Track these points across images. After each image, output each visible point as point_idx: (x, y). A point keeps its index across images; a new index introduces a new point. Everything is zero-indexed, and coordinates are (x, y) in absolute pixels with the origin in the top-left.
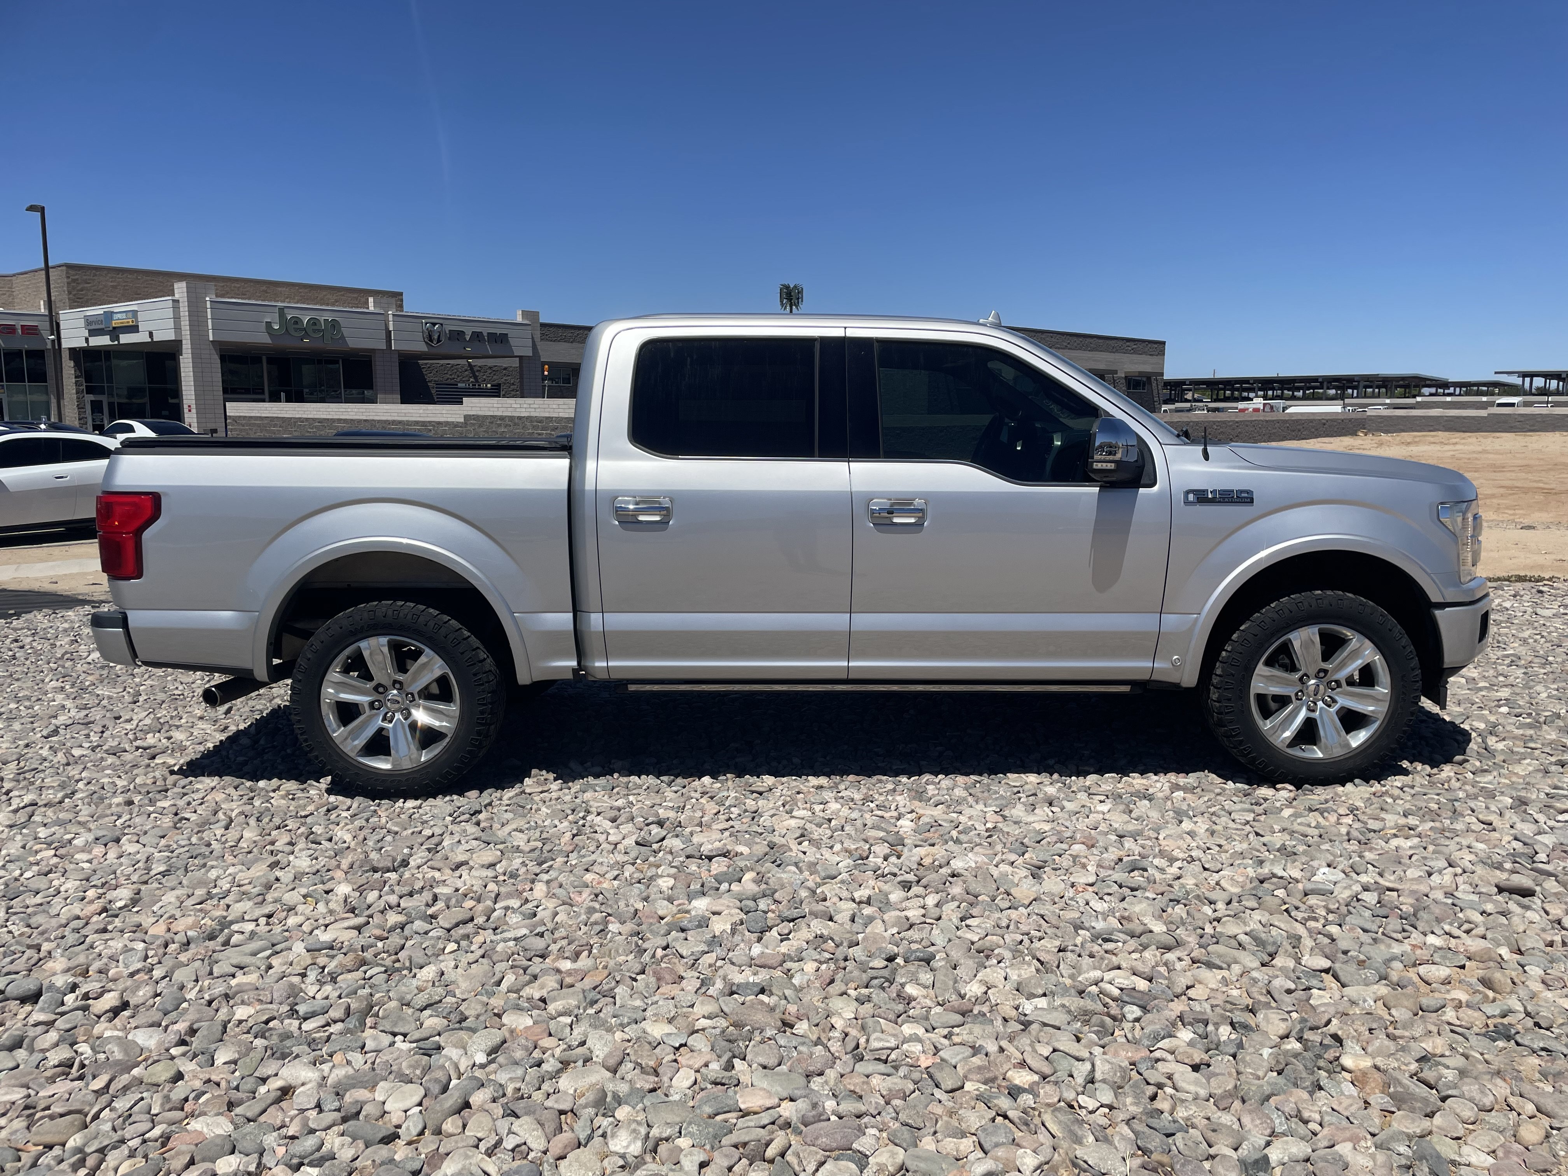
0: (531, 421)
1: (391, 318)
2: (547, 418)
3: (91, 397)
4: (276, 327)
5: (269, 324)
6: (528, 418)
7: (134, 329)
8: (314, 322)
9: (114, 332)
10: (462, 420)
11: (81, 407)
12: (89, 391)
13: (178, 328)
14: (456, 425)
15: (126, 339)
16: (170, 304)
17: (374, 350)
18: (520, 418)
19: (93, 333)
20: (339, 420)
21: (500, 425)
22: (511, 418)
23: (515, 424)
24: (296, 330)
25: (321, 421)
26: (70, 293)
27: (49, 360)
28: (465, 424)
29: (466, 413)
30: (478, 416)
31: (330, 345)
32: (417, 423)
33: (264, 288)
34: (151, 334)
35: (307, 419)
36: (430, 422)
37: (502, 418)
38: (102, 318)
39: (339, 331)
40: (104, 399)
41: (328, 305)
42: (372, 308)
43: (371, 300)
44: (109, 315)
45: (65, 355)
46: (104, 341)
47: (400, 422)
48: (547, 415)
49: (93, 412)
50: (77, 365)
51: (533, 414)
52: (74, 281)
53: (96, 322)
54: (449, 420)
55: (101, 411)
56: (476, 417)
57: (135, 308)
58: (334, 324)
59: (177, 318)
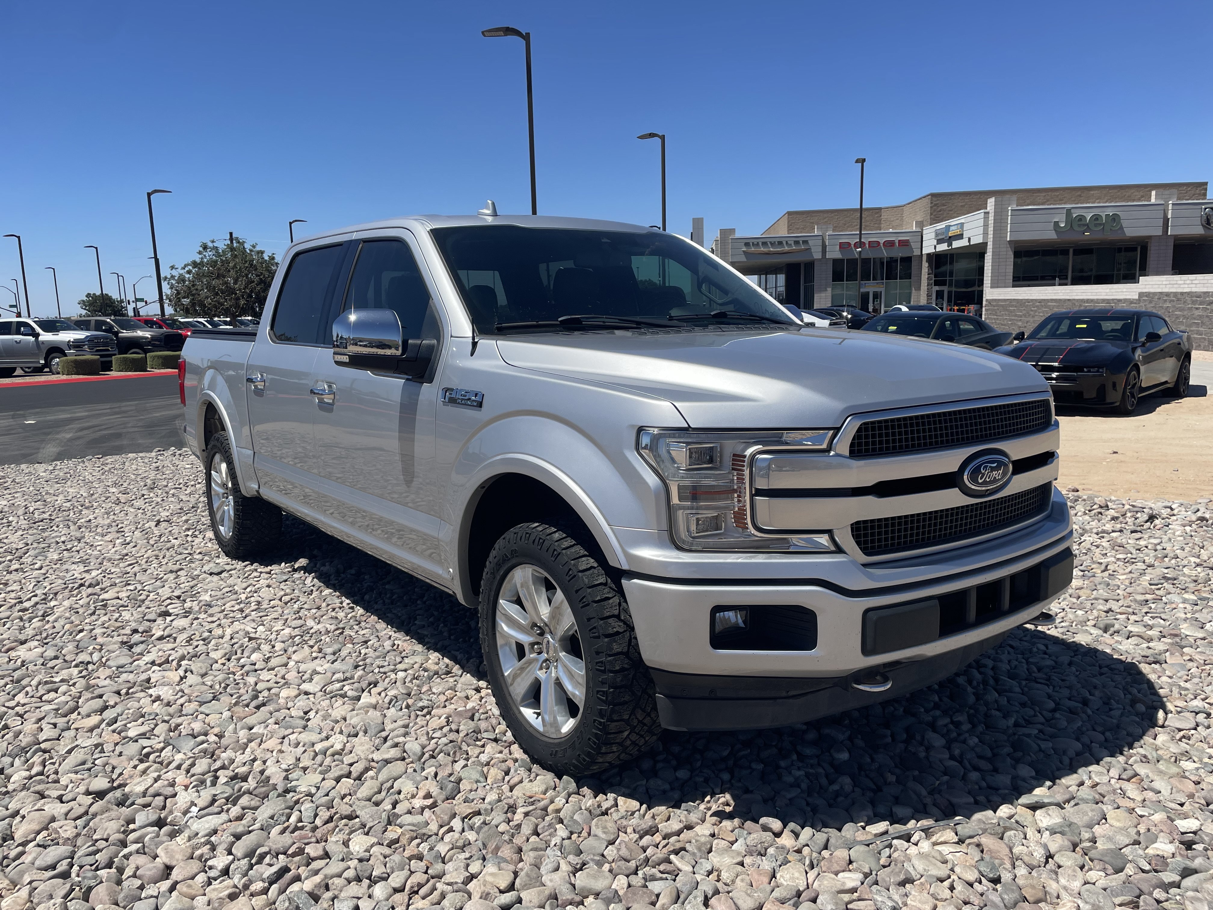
0: (1192, 297)
1: (1170, 207)
2: (1205, 293)
3: (937, 288)
4: (1062, 225)
5: (1056, 224)
6: (1188, 293)
7: (960, 237)
8: (1096, 218)
9: (950, 240)
10: (1137, 297)
11: (929, 296)
12: (937, 283)
13: (985, 233)
14: (1131, 302)
15: (956, 244)
16: (982, 215)
17: (1150, 237)
18: (1182, 294)
19: (940, 242)
20: (1052, 301)
21: (1165, 301)
22: (1175, 294)
23: (1178, 300)
24: (1079, 226)
25: (1041, 301)
26: (931, 214)
27: (914, 263)
28: (1139, 300)
29: (1141, 291)
30: (1149, 293)
31: (1110, 236)
32: (1103, 301)
33: (1079, 193)
34: (969, 239)
35: (1032, 300)
36: (1113, 300)
37: (1168, 294)
38: (944, 230)
39: (1119, 222)
40: (945, 289)
41: (1134, 201)
42: (1153, 200)
43: (1153, 193)
44: (948, 227)
45: (924, 258)
46: (943, 247)
47: (1092, 301)
48: (1205, 290)
49: (937, 298)
50: (930, 266)
51: (1194, 290)
52: (936, 205)
53: (942, 234)
54: (1128, 297)
55: (943, 298)
56: (1148, 294)
57: (963, 221)
58: (1115, 218)
59: (986, 226)
